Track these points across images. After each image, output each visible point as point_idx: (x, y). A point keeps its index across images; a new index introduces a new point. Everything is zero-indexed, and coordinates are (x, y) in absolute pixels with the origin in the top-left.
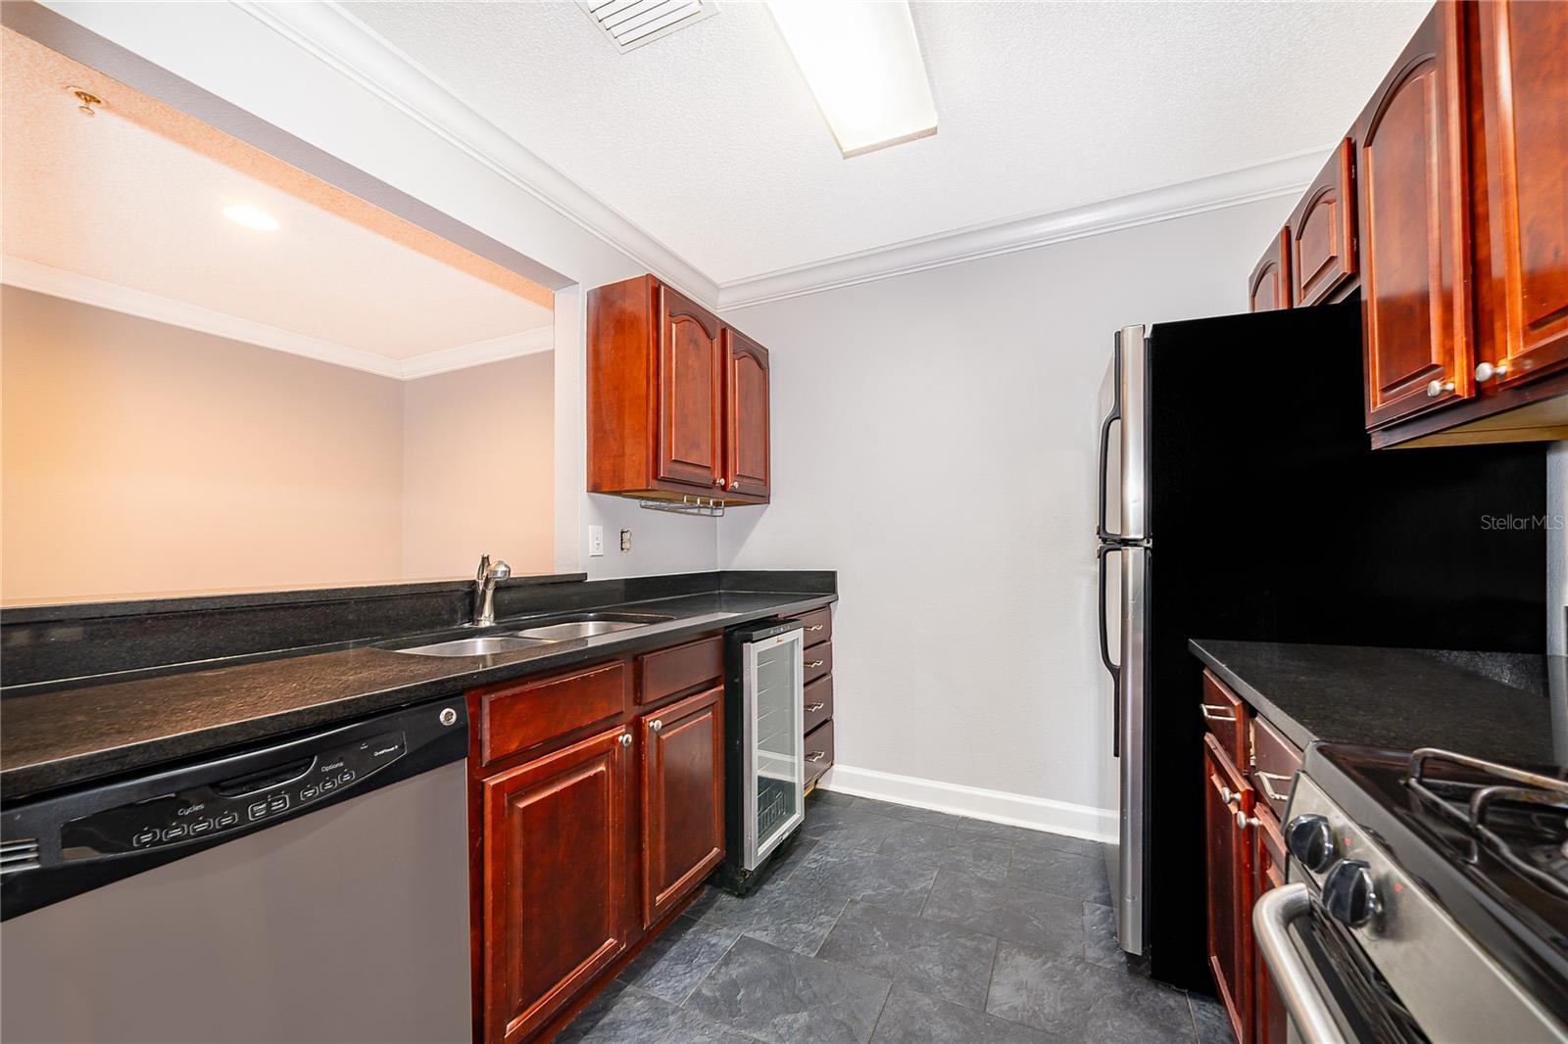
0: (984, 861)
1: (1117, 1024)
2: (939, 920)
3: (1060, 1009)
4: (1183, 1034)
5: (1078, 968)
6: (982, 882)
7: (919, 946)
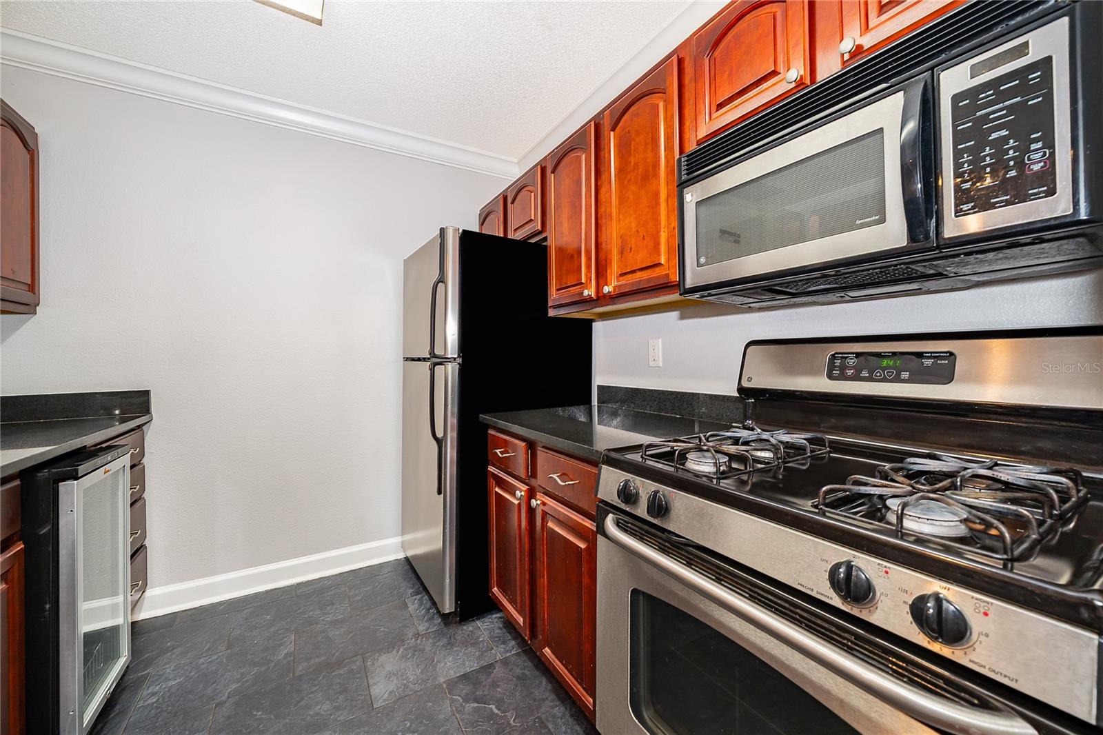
0: (329, 608)
1: (451, 659)
2: (311, 670)
3: (418, 672)
4: (481, 641)
5: (419, 641)
6: (334, 623)
7: (303, 698)
